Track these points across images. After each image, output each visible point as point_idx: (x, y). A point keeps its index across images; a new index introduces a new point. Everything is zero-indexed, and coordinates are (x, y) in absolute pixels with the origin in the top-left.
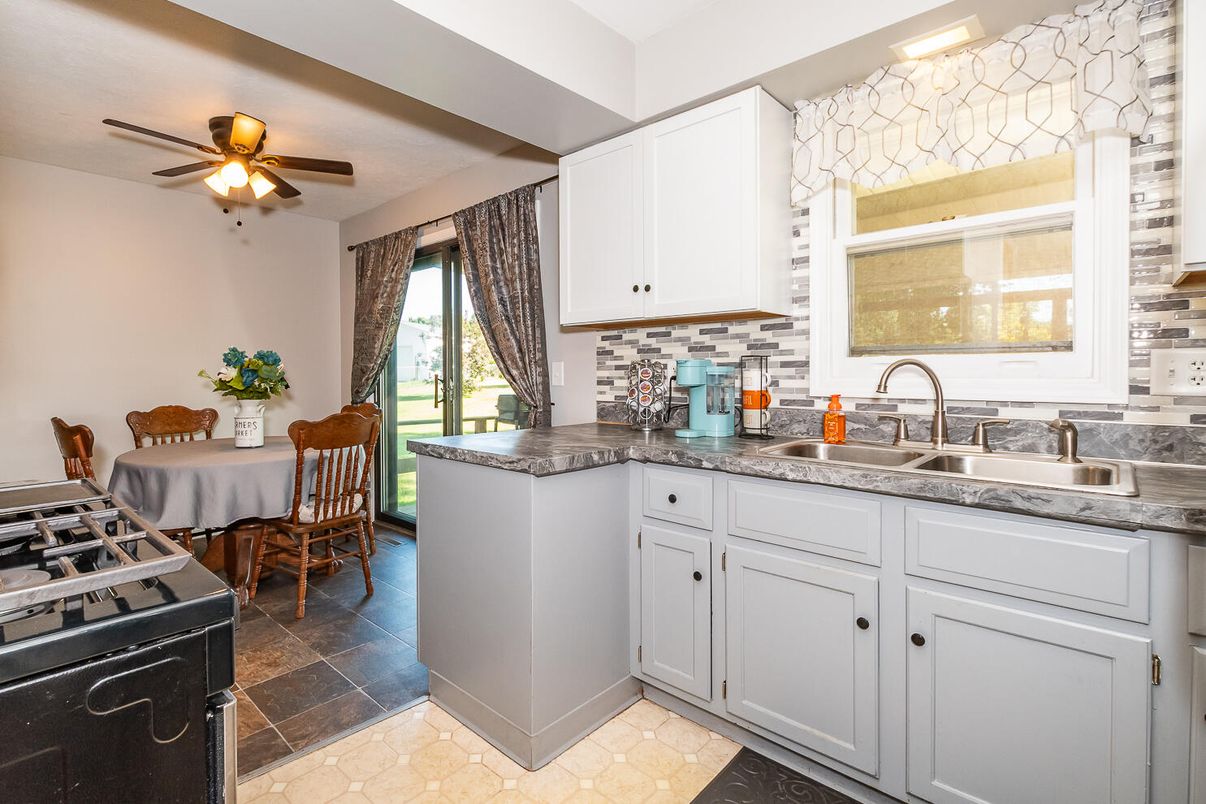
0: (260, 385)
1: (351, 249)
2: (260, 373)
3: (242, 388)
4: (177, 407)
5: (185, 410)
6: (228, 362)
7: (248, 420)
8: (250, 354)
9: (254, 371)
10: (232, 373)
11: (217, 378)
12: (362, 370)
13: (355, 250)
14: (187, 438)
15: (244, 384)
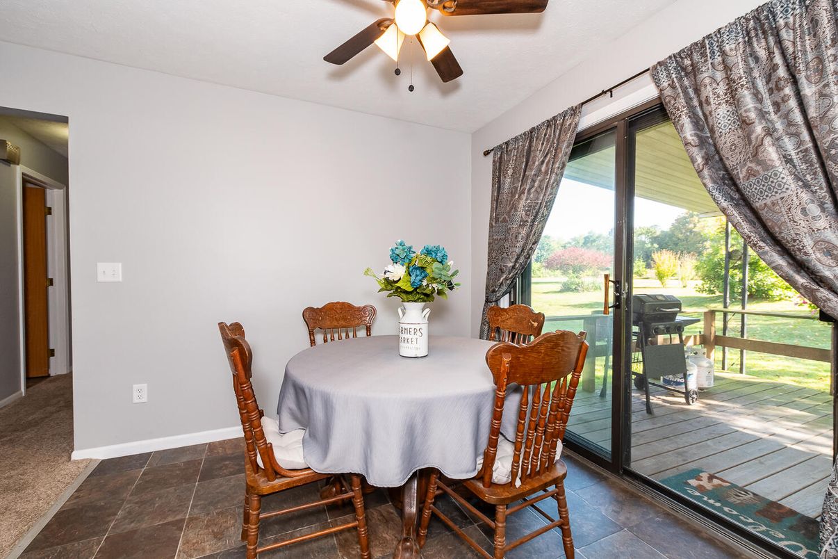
0: (428, 285)
1: (487, 153)
2: (428, 271)
3: (410, 289)
4: (343, 303)
5: (350, 306)
6: (395, 259)
7: (413, 327)
8: (418, 250)
9: (423, 269)
10: (397, 271)
11: (382, 276)
12: (500, 269)
13: (492, 153)
14: (351, 335)
15: (413, 284)
